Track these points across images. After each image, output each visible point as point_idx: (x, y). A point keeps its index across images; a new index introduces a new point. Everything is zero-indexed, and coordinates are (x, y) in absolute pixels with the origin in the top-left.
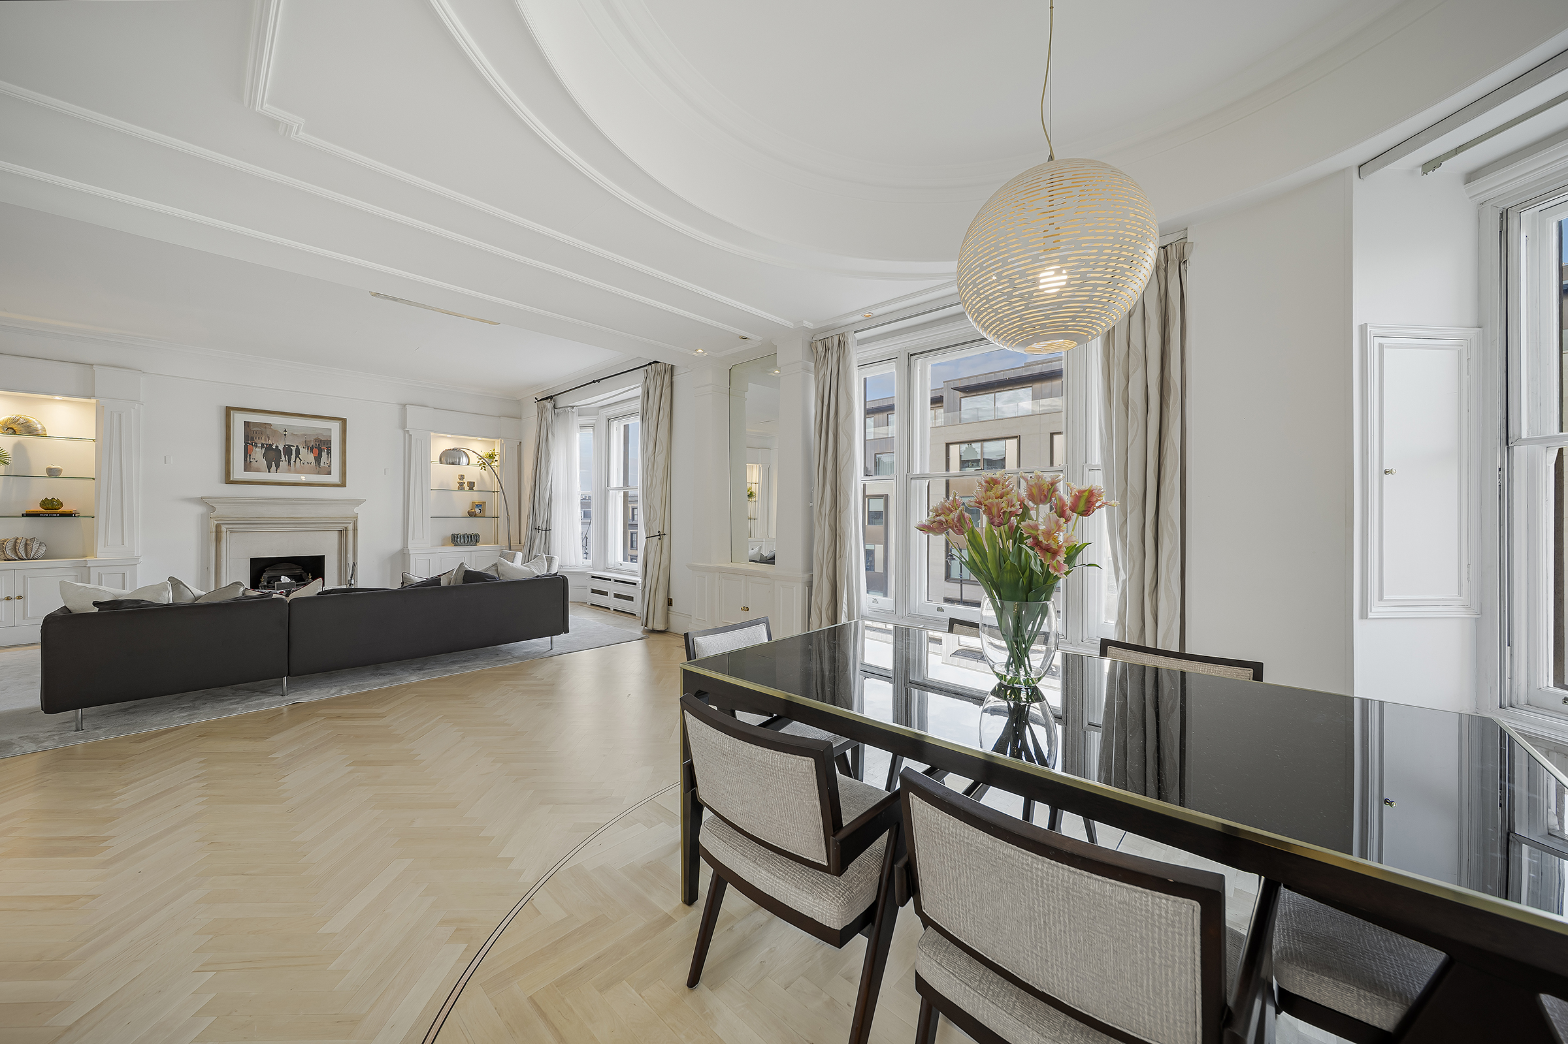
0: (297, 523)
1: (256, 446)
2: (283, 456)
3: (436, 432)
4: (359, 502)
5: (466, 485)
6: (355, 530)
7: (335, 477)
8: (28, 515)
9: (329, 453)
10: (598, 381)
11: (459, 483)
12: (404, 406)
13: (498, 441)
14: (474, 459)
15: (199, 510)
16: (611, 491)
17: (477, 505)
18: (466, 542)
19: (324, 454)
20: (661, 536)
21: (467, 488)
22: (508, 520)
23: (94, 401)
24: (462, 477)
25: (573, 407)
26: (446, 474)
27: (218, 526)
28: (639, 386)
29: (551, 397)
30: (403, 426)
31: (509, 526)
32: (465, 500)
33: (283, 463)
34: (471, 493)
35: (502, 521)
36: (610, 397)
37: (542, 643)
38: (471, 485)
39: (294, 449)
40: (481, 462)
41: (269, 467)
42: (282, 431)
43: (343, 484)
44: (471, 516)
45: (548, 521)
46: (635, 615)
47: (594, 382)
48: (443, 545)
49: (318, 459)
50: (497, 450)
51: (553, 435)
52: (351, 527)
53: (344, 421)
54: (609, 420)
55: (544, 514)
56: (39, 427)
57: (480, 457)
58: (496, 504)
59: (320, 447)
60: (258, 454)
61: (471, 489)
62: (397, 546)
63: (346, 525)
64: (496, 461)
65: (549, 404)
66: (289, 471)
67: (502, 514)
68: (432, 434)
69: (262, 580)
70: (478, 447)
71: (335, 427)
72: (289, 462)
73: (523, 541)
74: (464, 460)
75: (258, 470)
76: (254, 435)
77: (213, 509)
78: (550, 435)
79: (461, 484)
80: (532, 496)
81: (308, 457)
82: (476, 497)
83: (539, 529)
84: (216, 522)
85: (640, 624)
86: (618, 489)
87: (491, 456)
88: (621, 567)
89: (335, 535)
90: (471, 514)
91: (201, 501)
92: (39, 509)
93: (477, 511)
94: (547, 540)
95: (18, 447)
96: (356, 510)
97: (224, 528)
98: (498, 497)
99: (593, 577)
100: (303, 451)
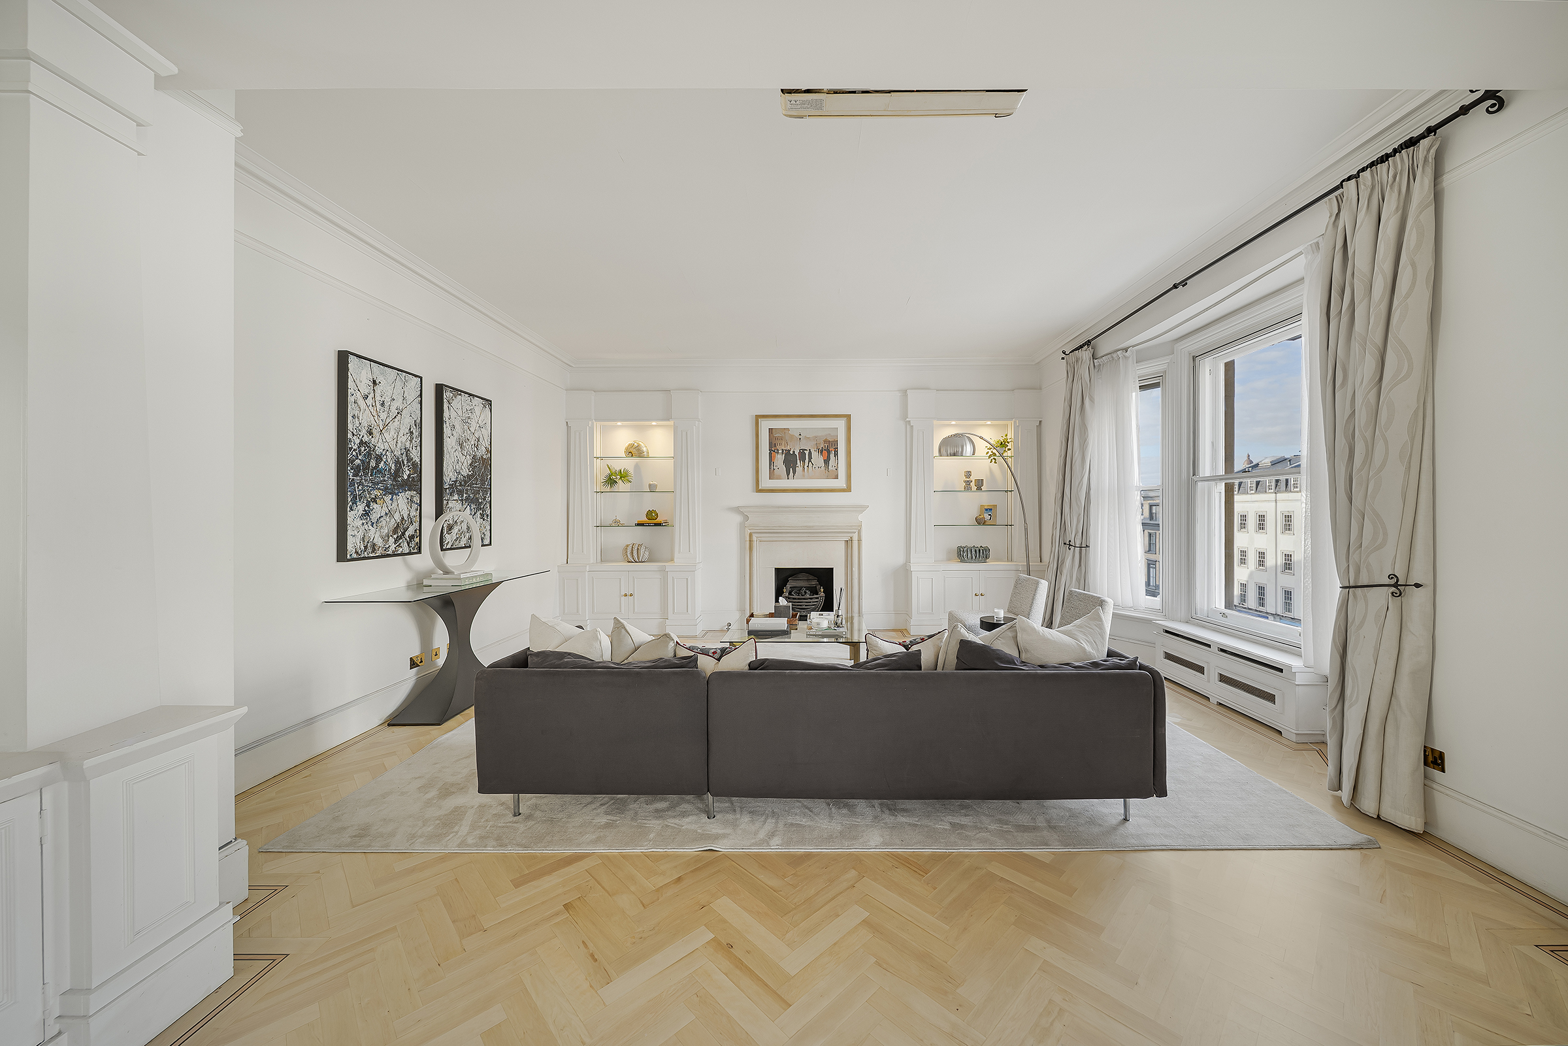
0: (809, 532)
1: (778, 453)
2: (798, 461)
3: (939, 419)
4: (862, 508)
5: (973, 484)
6: (859, 540)
7: (841, 482)
8: (638, 525)
9: (836, 454)
10: (1184, 283)
11: (965, 482)
12: (904, 393)
13: (1010, 423)
14: (982, 448)
15: (737, 519)
16: (1199, 484)
17: (986, 510)
18: (974, 557)
19: (832, 456)
20: (1397, 587)
21: (974, 488)
22: (1026, 530)
23: (671, 423)
24: (968, 474)
25: (1126, 350)
26: (948, 470)
27: (751, 535)
28: (1300, 253)
29: (1088, 343)
30: (904, 415)
31: (1026, 539)
32: (972, 503)
33: (799, 469)
34: (979, 493)
35: (1018, 530)
36: (1207, 309)
37: (1110, 808)
38: (979, 484)
39: (807, 453)
40: (990, 453)
41: (788, 474)
42: (797, 435)
43: (848, 489)
44: (979, 524)
45: (1085, 533)
46: (1280, 733)
47: (1175, 286)
48: (949, 559)
49: (827, 462)
50: (1011, 435)
51: (1092, 400)
52: (855, 538)
53: (848, 417)
54: (1194, 358)
55: (1078, 521)
56: (644, 449)
57: (989, 446)
58: (1010, 508)
59: (829, 449)
60: (780, 459)
61: (979, 488)
62: (901, 560)
63: (851, 535)
64: (1009, 449)
65: (1085, 354)
66: (803, 477)
67: (1017, 520)
68: (935, 422)
69: (785, 590)
70: (987, 434)
71: (840, 424)
72: (804, 467)
73: (1046, 558)
74: (968, 449)
75: (779, 478)
76: (777, 442)
77: (746, 518)
78: (1087, 401)
79: (968, 483)
80: (1060, 495)
81: (818, 459)
82: (984, 499)
83: (1070, 545)
84: (749, 531)
85: (1326, 783)
86: (1215, 479)
87: (1003, 444)
88: (1223, 621)
89: (842, 545)
90: (980, 522)
91: (737, 510)
92: (644, 519)
93: (987, 517)
94: (1083, 563)
95: (637, 467)
96: (860, 517)
97: (754, 538)
98: (1013, 498)
99: (1167, 632)
100: (815, 454)
